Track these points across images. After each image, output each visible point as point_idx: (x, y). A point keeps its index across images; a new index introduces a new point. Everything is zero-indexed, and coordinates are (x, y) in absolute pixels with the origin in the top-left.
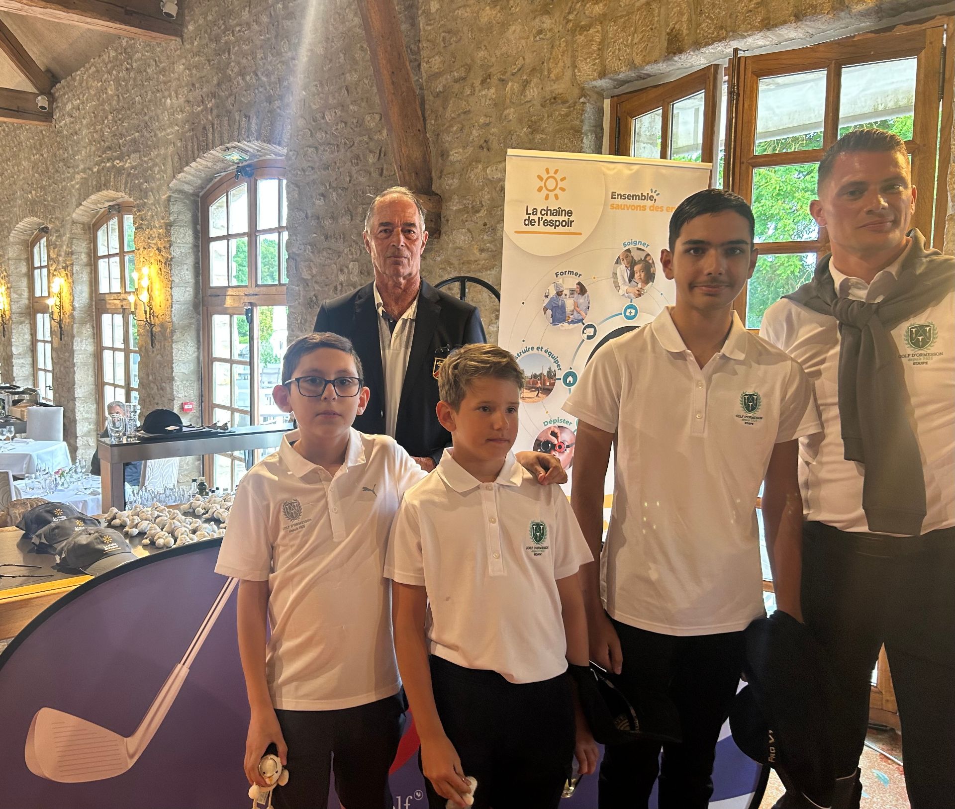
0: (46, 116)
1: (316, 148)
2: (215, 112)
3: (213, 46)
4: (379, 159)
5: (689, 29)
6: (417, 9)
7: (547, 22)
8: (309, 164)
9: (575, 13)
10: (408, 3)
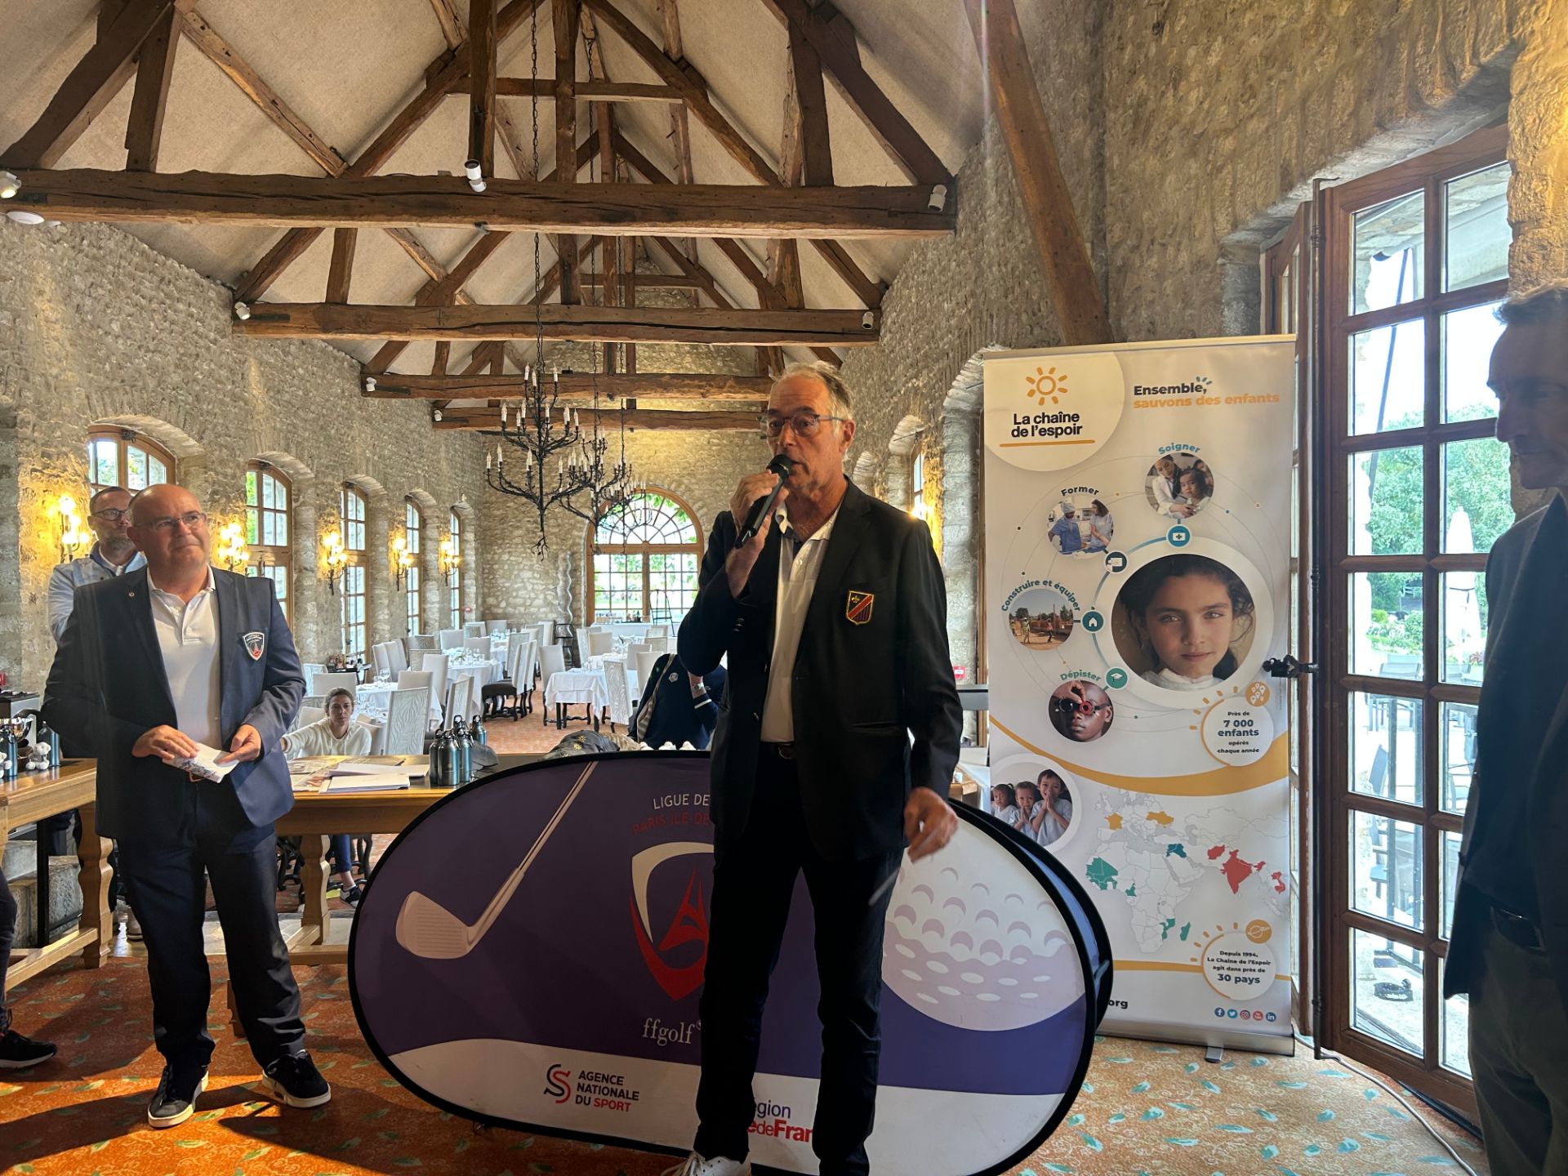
0: (873, 334)
2: (972, 314)
3: (974, 235)
5: (1297, 157)
6: (1105, 167)
7: (1194, 167)
9: (1213, 151)
10: (1098, 161)
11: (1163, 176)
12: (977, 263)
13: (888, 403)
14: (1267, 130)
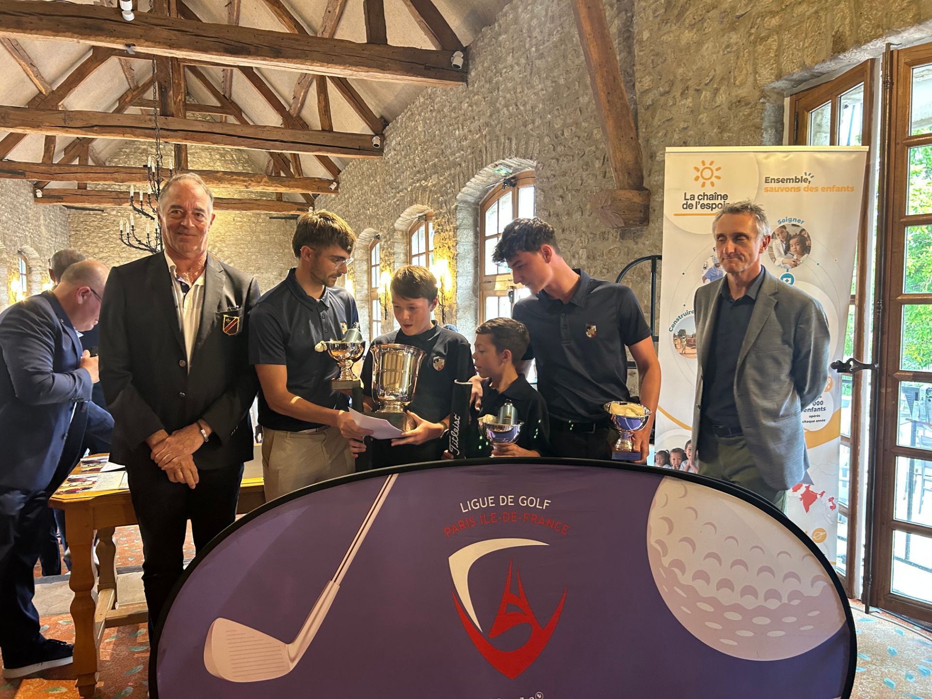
0: (378, 151)
1: (558, 160)
2: (488, 137)
3: (487, 86)
4: (603, 164)
5: (851, 30)
6: (633, 39)
7: (734, 37)
8: (553, 173)
9: (756, 27)
10: (626, 35)
11: (699, 44)
12: (492, 103)
13: (394, 197)
14: (817, 12)
